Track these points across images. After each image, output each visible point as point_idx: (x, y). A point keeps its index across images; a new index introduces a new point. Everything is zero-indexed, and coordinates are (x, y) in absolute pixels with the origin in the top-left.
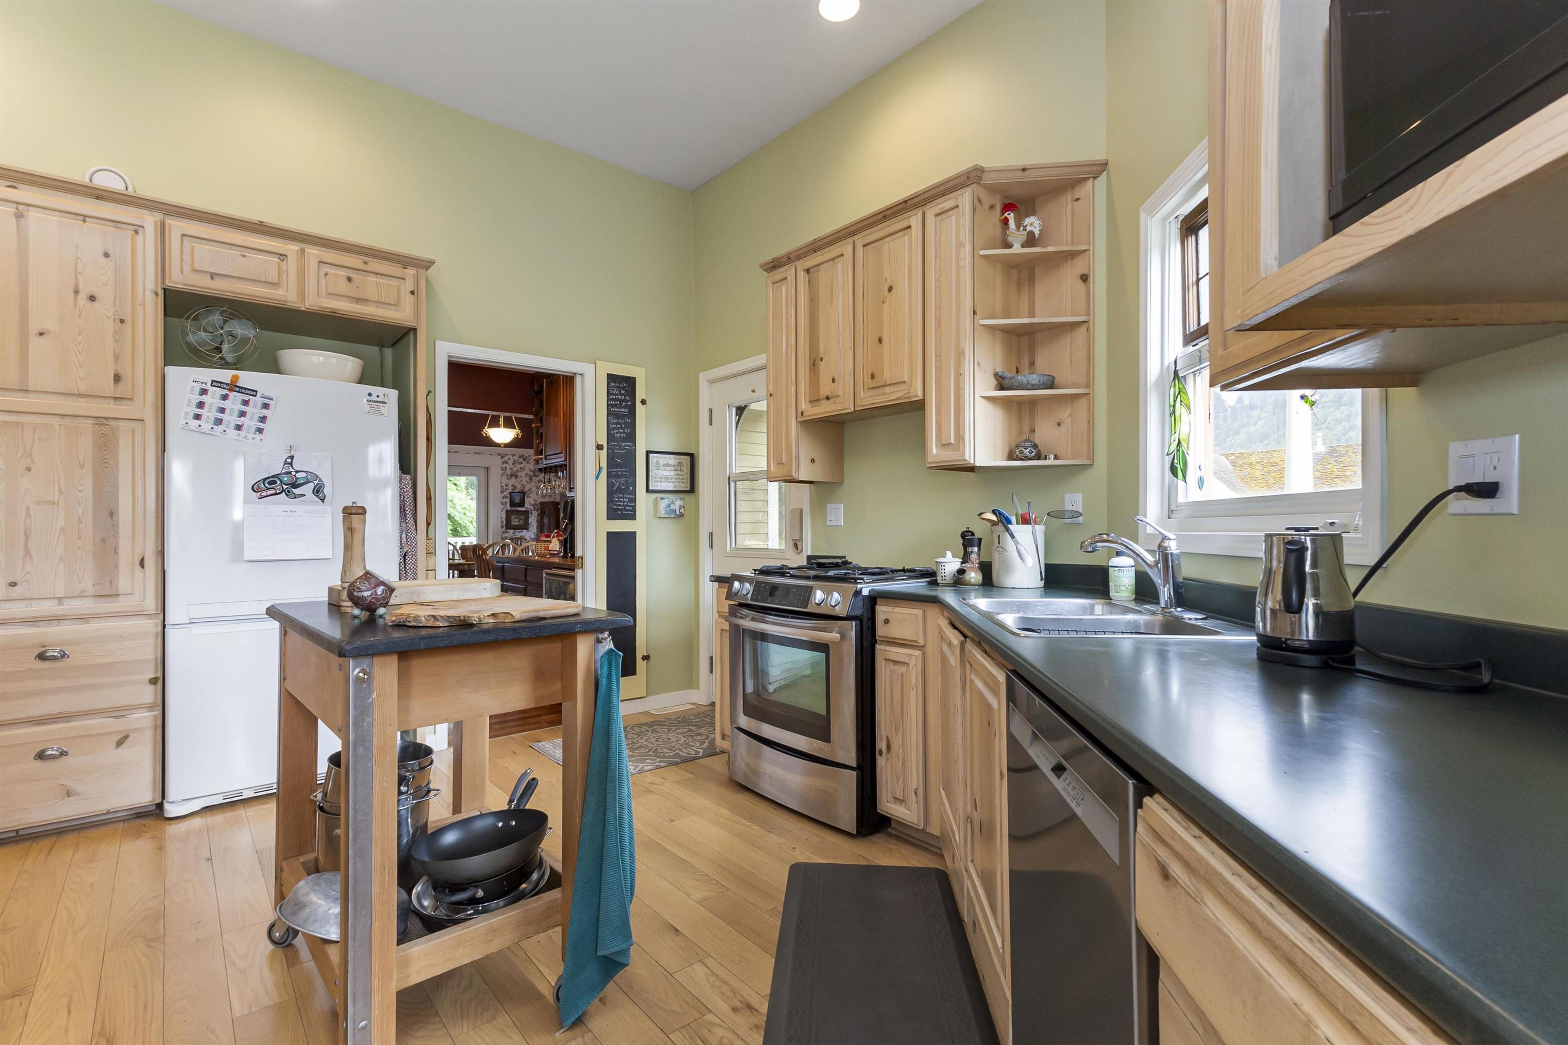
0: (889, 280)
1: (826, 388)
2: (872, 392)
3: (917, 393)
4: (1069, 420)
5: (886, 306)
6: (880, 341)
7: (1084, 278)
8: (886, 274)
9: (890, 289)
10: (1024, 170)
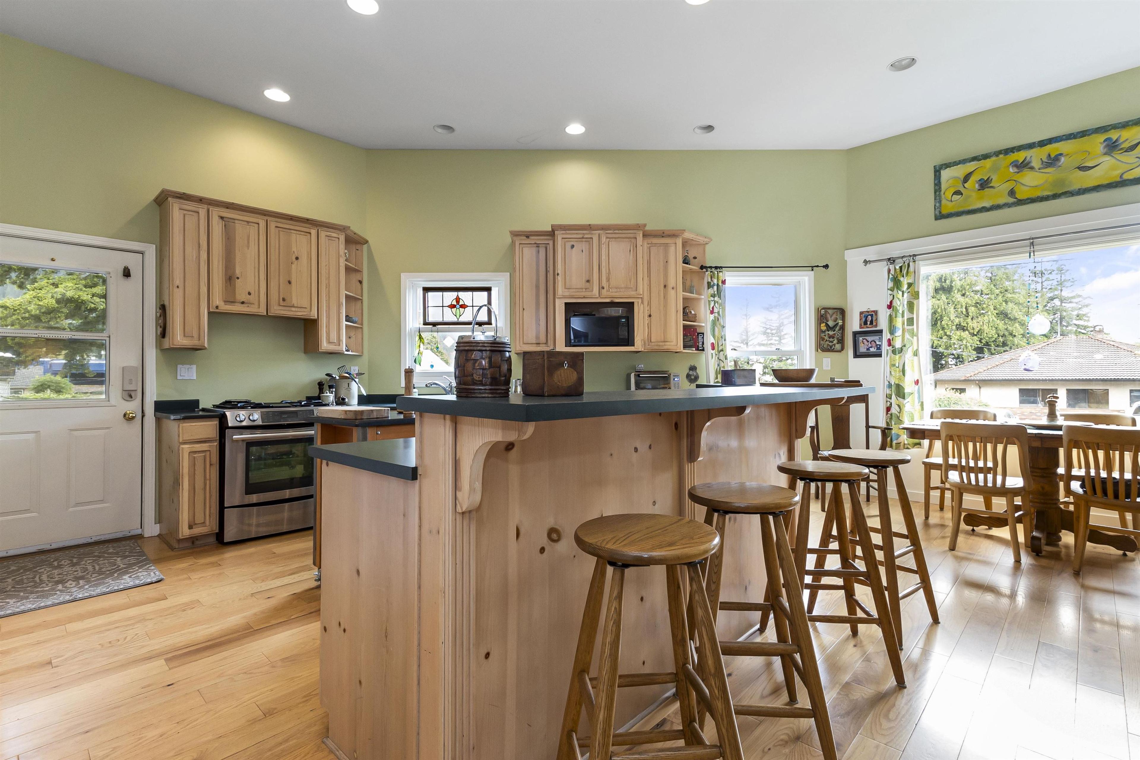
0: (296, 253)
1: (241, 295)
2: (281, 308)
3: (314, 315)
4: (354, 336)
5: (293, 266)
6: (290, 282)
7: (361, 282)
8: (294, 249)
9: (297, 258)
10: (355, 234)
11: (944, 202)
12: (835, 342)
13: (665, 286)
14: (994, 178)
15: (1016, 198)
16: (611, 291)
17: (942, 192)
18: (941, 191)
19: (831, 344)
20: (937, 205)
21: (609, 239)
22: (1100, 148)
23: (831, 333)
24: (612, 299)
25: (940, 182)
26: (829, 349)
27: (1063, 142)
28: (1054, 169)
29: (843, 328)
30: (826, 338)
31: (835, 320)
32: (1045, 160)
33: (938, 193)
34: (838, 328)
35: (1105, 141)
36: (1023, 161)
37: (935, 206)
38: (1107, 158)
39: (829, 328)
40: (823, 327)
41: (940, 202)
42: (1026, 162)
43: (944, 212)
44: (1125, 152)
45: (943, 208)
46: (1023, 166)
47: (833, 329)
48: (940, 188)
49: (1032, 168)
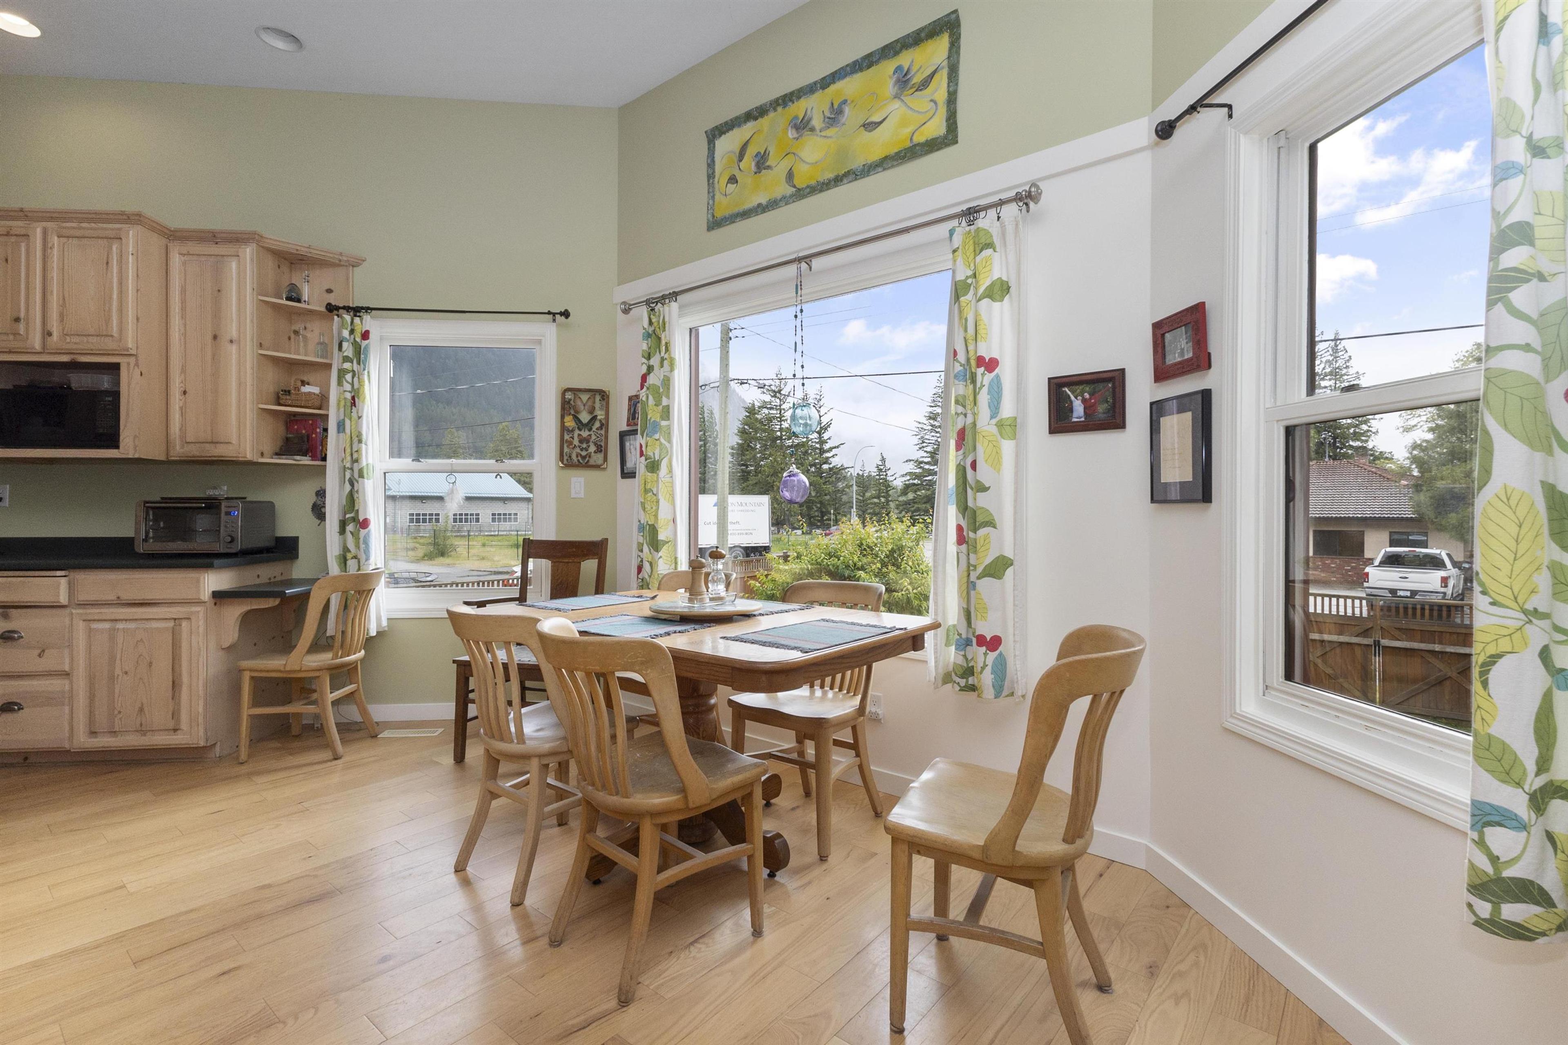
11: (718, 196)
12: (592, 448)
13: (215, 337)
14: (772, 150)
15: (794, 186)
16: (68, 340)
17: (716, 180)
18: (714, 177)
19: (584, 453)
20: (711, 202)
21: (65, 240)
22: (890, 88)
23: (585, 434)
24: (72, 356)
25: (713, 161)
26: (584, 464)
27: (847, 79)
28: (837, 129)
29: (605, 425)
30: (576, 442)
31: (592, 411)
32: (828, 114)
33: (711, 181)
34: (597, 424)
35: (895, 72)
36: (804, 117)
37: (708, 204)
38: (897, 104)
39: (581, 425)
40: (570, 422)
41: (713, 197)
42: (806, 119)
43: (719, 214)
44: (916, 90)
45: (716, 207)
46: (802, 126)
47: (589, 425)
48: (714, 172)
49: (812, 130)
